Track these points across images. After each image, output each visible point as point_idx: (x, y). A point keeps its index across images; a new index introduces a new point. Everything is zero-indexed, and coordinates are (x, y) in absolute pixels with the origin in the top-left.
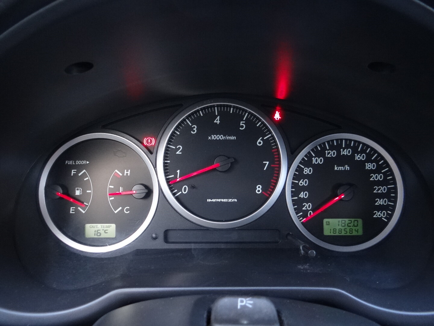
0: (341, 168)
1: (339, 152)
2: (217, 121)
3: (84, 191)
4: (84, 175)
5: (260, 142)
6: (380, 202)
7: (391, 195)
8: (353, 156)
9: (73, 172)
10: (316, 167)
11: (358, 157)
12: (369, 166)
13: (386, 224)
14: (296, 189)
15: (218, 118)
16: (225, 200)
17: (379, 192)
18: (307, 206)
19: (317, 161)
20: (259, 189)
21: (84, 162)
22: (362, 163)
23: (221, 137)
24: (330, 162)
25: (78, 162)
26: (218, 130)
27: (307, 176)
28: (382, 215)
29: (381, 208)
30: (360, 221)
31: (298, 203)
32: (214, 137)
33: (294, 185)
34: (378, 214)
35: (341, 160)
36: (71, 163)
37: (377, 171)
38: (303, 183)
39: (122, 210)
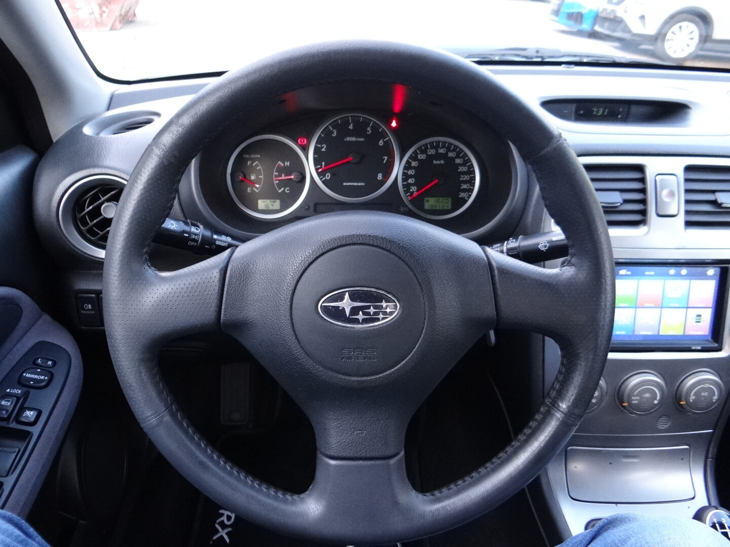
0: (438, 162)
1: (437, 151)
2: (351, 127)
3: (257, 177)
4: (257, 165)
5: (381, 143)
6: (464, 186)
7: (472, 181)
8: (447, 154)
9: (249, 163)
10: (420, 161)
11: (450, 155)
12: (458, 161)
13: (466, 201)
14: (406, 177)
15: (352, 125)
16: (356, 184)
17: (464, 179)
18: (414, 189)
19: (422, 157)
20: (380, 176)
21: (257, 156)
22: (453, 159)
23: (353, 139)
24: (430, 158)
25: (252, 156)
26: (350, 133)
27: (414, 168)
28: (465, 195)
29: (465, 190)
30: (450, 199)
31: (407, 187)
32: (348, 139)
33: (404, 174)
34: (462, 195)
35: (438, 156)
36: (247, 156)
37: (464, 164)
38: (411, 172)
39: (284, 190)
